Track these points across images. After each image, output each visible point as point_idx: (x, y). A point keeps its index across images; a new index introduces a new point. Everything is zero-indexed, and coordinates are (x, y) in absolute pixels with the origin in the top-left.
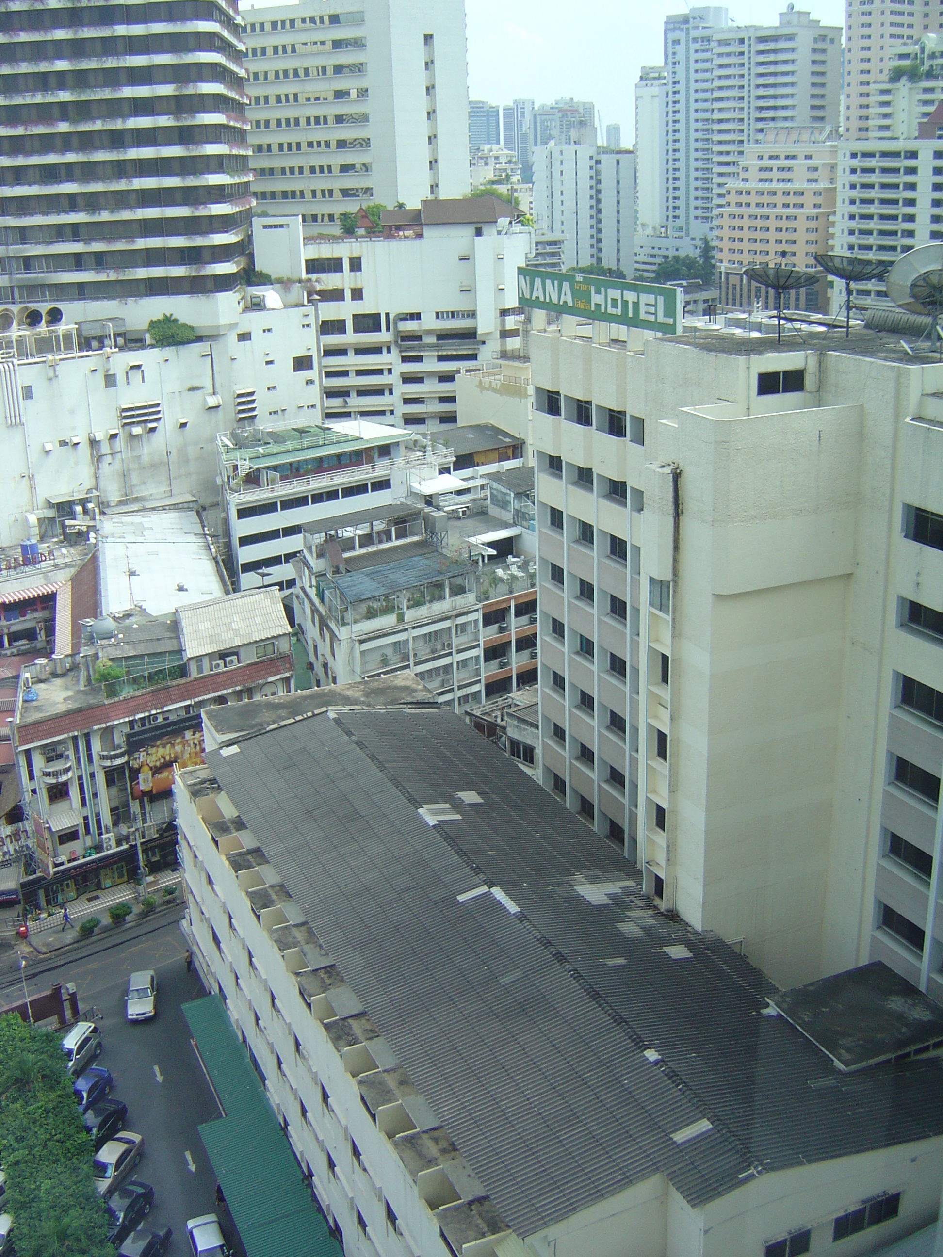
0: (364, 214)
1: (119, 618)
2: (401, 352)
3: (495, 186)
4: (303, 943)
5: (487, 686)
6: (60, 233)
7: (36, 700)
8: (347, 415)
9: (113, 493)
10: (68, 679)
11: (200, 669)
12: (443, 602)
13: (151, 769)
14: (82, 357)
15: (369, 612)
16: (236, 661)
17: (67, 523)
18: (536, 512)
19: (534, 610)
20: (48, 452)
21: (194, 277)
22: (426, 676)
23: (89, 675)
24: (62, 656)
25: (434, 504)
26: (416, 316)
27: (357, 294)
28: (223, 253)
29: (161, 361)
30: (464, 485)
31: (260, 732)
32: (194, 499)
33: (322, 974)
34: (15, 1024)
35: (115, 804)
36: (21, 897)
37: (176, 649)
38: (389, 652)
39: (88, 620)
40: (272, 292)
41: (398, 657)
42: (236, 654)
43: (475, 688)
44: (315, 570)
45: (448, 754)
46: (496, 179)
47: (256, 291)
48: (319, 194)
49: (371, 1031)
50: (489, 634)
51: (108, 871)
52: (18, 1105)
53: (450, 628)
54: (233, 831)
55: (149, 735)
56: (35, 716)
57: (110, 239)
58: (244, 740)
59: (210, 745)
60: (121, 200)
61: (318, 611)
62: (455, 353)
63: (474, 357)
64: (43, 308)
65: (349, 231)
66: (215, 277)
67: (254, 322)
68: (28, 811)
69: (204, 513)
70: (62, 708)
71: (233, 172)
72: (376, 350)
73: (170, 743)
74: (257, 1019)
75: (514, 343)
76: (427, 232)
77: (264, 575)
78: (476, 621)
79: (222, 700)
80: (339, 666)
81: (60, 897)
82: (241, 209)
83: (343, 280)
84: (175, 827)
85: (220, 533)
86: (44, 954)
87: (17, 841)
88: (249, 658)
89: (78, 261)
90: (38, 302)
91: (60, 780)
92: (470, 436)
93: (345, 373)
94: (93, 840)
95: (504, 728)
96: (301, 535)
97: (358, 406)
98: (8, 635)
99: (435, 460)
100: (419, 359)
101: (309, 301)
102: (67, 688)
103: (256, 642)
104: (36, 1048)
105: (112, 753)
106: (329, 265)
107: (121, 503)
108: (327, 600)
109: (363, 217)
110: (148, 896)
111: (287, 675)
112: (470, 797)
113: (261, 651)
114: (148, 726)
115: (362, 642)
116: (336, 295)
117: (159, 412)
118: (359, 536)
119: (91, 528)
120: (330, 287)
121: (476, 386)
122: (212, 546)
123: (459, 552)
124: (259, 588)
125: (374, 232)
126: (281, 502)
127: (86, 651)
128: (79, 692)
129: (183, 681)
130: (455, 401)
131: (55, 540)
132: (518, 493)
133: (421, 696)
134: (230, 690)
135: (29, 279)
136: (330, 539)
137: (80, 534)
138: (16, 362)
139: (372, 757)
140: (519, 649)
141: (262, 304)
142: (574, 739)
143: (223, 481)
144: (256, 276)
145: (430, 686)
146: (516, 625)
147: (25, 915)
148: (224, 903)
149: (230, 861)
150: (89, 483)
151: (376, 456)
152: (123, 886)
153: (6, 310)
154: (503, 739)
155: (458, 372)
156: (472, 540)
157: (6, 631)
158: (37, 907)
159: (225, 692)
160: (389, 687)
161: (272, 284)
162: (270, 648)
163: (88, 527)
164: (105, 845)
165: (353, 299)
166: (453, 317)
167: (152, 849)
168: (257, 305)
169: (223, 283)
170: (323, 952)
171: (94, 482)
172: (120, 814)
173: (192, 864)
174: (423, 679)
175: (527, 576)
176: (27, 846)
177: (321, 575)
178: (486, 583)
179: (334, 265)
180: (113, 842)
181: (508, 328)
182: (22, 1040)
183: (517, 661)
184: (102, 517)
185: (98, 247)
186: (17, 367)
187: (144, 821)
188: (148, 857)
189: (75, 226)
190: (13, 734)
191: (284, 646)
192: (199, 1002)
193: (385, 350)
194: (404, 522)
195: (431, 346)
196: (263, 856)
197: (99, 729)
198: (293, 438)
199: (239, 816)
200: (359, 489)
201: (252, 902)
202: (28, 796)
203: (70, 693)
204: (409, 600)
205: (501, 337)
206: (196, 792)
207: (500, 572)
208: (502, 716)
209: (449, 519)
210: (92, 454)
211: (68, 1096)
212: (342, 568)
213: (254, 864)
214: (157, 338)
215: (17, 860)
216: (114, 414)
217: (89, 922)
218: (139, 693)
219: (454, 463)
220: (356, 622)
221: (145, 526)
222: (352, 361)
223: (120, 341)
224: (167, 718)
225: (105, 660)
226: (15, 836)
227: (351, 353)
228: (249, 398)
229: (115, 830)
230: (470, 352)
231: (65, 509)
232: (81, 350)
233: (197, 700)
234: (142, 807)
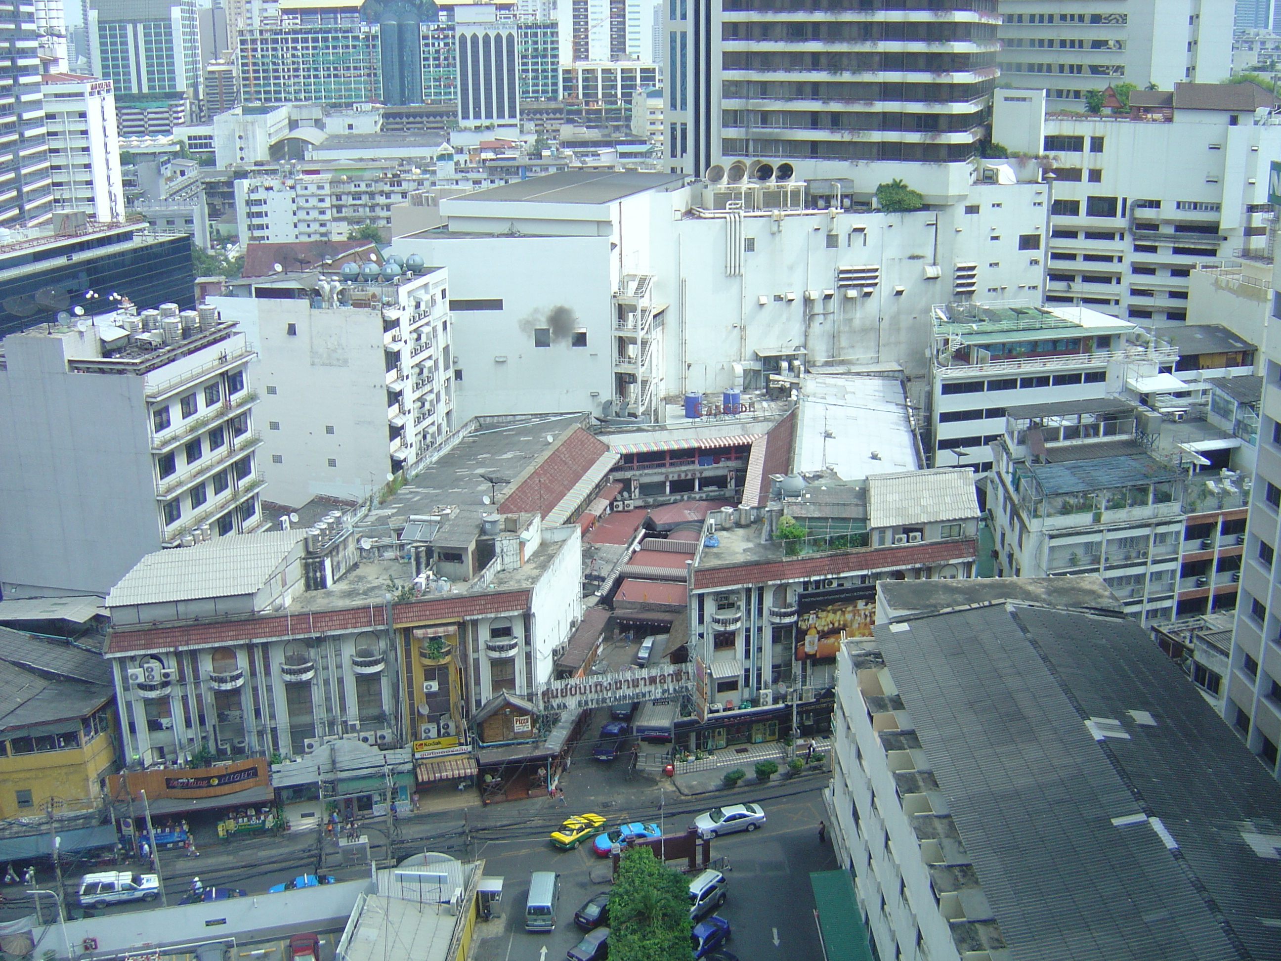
0: (1112, 93)
1: (809, 478)
2: (1134, 240)
3: (1256, 73)
4: (942, 835)
5: (1180, 603)
6: (800, 90)
7: (717, 547)
8: (1069, 300)
9: (820, 352)
10: (750, 531)
11: (882, 541)
12: (1144, 507)
13: (818, 632)
14: (807, 215)
15: (1064, 507)
16: (919, 538)
17: (772, 377)
18: (1259, 425)
19: (1243, 530)
20: (762, 305)
21: (928, 144)
22: (1115, 583)
23: (772, 531)
24: (748, 508)
25: (1149, 404)
26: (1156, 204)
27: (1095, 176)
28: (960, 123)
29: (885, 226)
30: (1184, 387)
31: (933, 613)
32: (901, 369)
33: (956, 871)
34: (647, 858)
35: (778, 661)
36: (673, 736)
37: (861, 516)
38: (1080, 552)
39: (778, 475)
40: (1006, 165)
41: (1087, 559)
42: (921, 530)
43: (1166, 604)
44: (1014, 456)
45: (1126, 668)
46: (1260, 65)
47: (990, 164)
48: (1067, 69)
49: (997, 940)
50: (1190, 549)
51: (761, 726)
52: (636, 938)
53: (1148, 537)
54: (890, 709)
55: (821, 598)
56: (713, 563)
57: (849, 100)
58: (916, 619)
59: (880, 619)
60: (864, 62)
61: (1011, 499)
62: (1192, 246)
63: (1213, 253)
64: (776, 163)
65: (1094, 110)
66: (950, 146)
67: (984, 195)
68: (693, 654)
69: (909, 384)
70: (741, 558)
71: (979, 40)
72: (1108, 236)
73: (841, 610)
74: (883, 903)
75: (1258, 243)
76: (1178, 116)
77: (960, 454)
78: (1178, 533)
79: (899, 575)
80: (1025, 558)
81: (710, 744)
82: (984, 79)
83: (1082, 160)
84: (833, 695)
85: (922, 406)
86: (686, 795)
87: (678, 681)
88: (934, 537)
89: (814, 120)
90: (771, 156)
91: (728, 629)
92: (1199, 336)
93: (1072, 257)
94: (751, 693)
95: (1191, 651)
96: (1004, 419)
97: (1082, 293)
98: (699, 479)
99: (1157, 358)
100: (1153, 249)
101: (1043, 179)
102: (748, 540)
103: (943, 521)
104: (662, 885)
105: (783, 610)
106: (1069, 143)
107: (827, 364)
108: (1022, 489)
109: (1110, 96)
110: (795, 758)
111: (970, 559)
112: (1142, 717)
113: (946, 531)
114: (821, 590)
115: (1052, 537)
116: (1073, 175)
117: (876, 277)
118: (1066, 428)
119: (794, 386)
120: (1068, 166)
121: (1212, 284)
122: (912, 419)
123: (1170, 457)
124: (954, 467)
125: (1121, 113)
126: (988, 382)
127: (772, 506)
128: (759, 545)
129: (863, 550)
130: (1186, 298)
131: (758, 392)
132: (1242, 403)
133: (1106, 602)
134: (909, 567)
135: (764, 133)
136: (1034, 426)
137: (782, 390)
138: (742, 214)
139: (1045, 659)
140: (1220, 569)
141: (995, 177)
142: (1266, 674)
143: (932, 354)
144: (991, 148)
145: (1118, 594)
146: (1220, 543)
147: (674, 755)
148: (870, 779)
149: (881, 738)
150: (798, 341)
151: (1095, 345)
152: (773, 744)
153: (739, 162)
154: (1189, 662)
155: (1194, 267)
156: (1186, 446)
157: (698, 475)
158: (687, 748)
159: (904, 567)
160: (1073, 589)
161: (1007, 158)
162: (956, 530)
163: (792, 383)
164: (762, 700)
165: (1090, 181)
166: (1195, 208)
167: (807, 712)
168: (989, 178)
169: (957, 153)
170: (961, 849)
171: (803, 339)
172: (781, 673)
173: (844, 735)
174: (1111, 585)
175: (1240, 492)
176: (687, 688)
177: (1019, 462)
178: (1194, 495)
179: (1075, 144)
180: (770, 699)
181: (1254, 225)
182: (650, 875)
183: (1216, 582)
184: (806, 376)
185: (836, 107)
186: (742, 219)
187: (804, 683)
188: (802, 719)
189: (816, 85)
190: (690, 576)
191: (971, 530)
192: (828, 874)
193: (1117, 237)
194: (1115, 418)
195: (1168, 237)
196: (916, 738)
197: (773, 585)
198: (1009, 318)
199: (898, 695)
200: (1073, 379)
201: (897, 784)
202: (694, 639)
203: (750, 545)
204: (1108, 501)
205: (1245, 235)
206: (859, 664)
207: (1211, 484)
208: (1191, 637)
209: (1164, 421)
210: (805, 312)
211: (685, 939)
212: (1042, 458)
213: (906, 746)
214: (884, 202)
215: (674, 700)
216: (832, 275)
217: (734, 773)
218: (817, 555)
219: (1178, 363)
220: (1049, 515)
221: (848, 390)
222: (1080, 245)
223: (847, 202)
224: (842, 585)
225: (789, 517)
226: (677, 676)
227: (1081, 236)
228: (970, 273)
229: (774, 687)
230: (1209, 247)
231: (771, 363)
232: (807, 207)
233: (874, 571)
234: (804, 669)
